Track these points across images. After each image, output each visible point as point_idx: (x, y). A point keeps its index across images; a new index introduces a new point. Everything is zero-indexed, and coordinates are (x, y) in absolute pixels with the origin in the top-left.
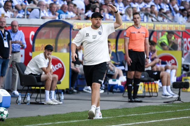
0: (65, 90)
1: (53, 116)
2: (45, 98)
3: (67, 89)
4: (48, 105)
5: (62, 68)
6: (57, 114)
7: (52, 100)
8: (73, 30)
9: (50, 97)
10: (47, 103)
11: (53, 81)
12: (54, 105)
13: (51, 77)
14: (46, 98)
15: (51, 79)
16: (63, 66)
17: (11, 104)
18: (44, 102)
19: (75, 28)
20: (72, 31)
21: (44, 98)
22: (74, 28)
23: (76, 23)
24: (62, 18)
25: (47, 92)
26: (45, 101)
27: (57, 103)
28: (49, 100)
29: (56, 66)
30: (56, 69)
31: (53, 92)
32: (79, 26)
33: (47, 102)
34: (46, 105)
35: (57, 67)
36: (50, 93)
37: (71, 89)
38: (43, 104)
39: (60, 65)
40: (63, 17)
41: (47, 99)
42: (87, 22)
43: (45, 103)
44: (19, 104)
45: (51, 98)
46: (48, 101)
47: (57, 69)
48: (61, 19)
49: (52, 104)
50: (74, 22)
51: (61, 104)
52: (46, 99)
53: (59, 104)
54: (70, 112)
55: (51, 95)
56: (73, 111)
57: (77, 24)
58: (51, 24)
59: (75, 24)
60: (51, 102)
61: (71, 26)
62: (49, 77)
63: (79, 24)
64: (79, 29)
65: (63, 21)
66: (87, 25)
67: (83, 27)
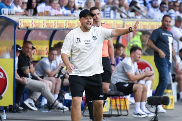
0: (8, 108)
3: (10, 106)
5: (4, 78)
8: (19, 29)
16: (5, 75)
19: (21, 26)
20: (17, 30)
22: (19, 27)
23: (22, 20)
24: (3, 13)
37: (16, 105)
39: (1, 75)
40: (5, 13)
42: (37, 19)
48: (3, 15)
50: (20, 19)
57: (24, 21)
59: (21, 21)
61: (15, 24)
63: (26, 21)
64: (26, 28)
65: (5, 17)
66: (36, 23)
67: (31, 25)
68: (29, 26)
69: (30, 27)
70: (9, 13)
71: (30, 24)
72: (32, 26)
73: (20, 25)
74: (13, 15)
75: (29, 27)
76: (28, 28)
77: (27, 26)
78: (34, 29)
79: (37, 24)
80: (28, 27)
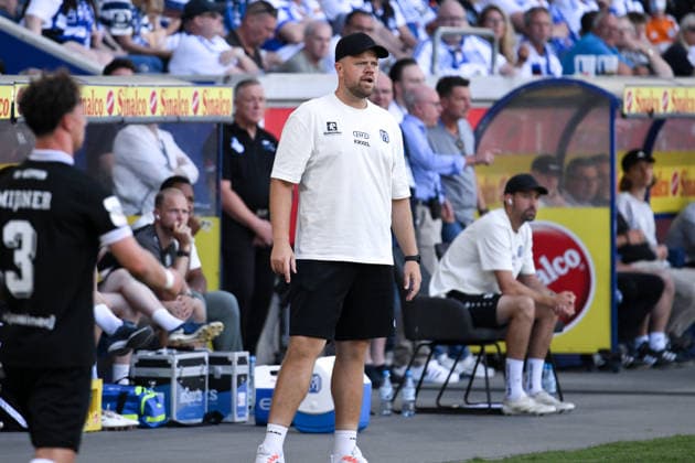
1: (534, 458)
2: (505, 390)
3: (602, 352)
4: (516, 415)
5: (582, 267)
6: (548, 452)
7: (533, 396)
8: (624, 116)
9: (528, 386)
10: (516, 409)
11: (537, 323)
12: (542, 415)
13: (528, 307)
14: (510, 389)
15: (531, 313)
17: (372, 414)
18: (502, 403)
19: (629, 108)
20: (619, 122)
21: (503, 390)
22: (626, 111)
23: (633, 90)
24: (581, 70)
25: (516, 366)
26: (506, 401)
27: (553, 409)
28: (520, 397)
29: (557, 261)
30: (556, 273)
31: (539, 365)
32: (644, 100)
33: (514, 405)
34: (509, 415)
35: (563, 265)
36: (525, 370)
38: (499, 412)
39: (572, 258)
41: (513, 392)
42: (680, 85)
43: (506, 409)
44: (406, 414)
45: (531, 386)
46: (518, 398)
47: (564, 272)
48: (577, 76)
49: (532, 410)
50: (627, 86)
51: (570, 411)
52: (509, 394)
53: (561, 412)
54: (603, 443)
55: (531, 375)
56: (615, 440)
57: (638, 92)
58: (536, 94)
59: (630, 94)
60: (530, 404)
61: (614, 104)
62: (522, 306)
63: (645, 93)
64: (646, 115)
65: (582, 84)
66: (676, 97)
67: (662, 104)
68: (655, 107)
69: (659, 111)
70: (600, 68)
71: (657, 100)
72: (665, 107)
73: (626, 104)
74: (610, 74)
75: (655, 112)
76: (651, 113)
77: (650, 109)
78: (673, 117)
79: (680, 100)
80: (652, 110)
